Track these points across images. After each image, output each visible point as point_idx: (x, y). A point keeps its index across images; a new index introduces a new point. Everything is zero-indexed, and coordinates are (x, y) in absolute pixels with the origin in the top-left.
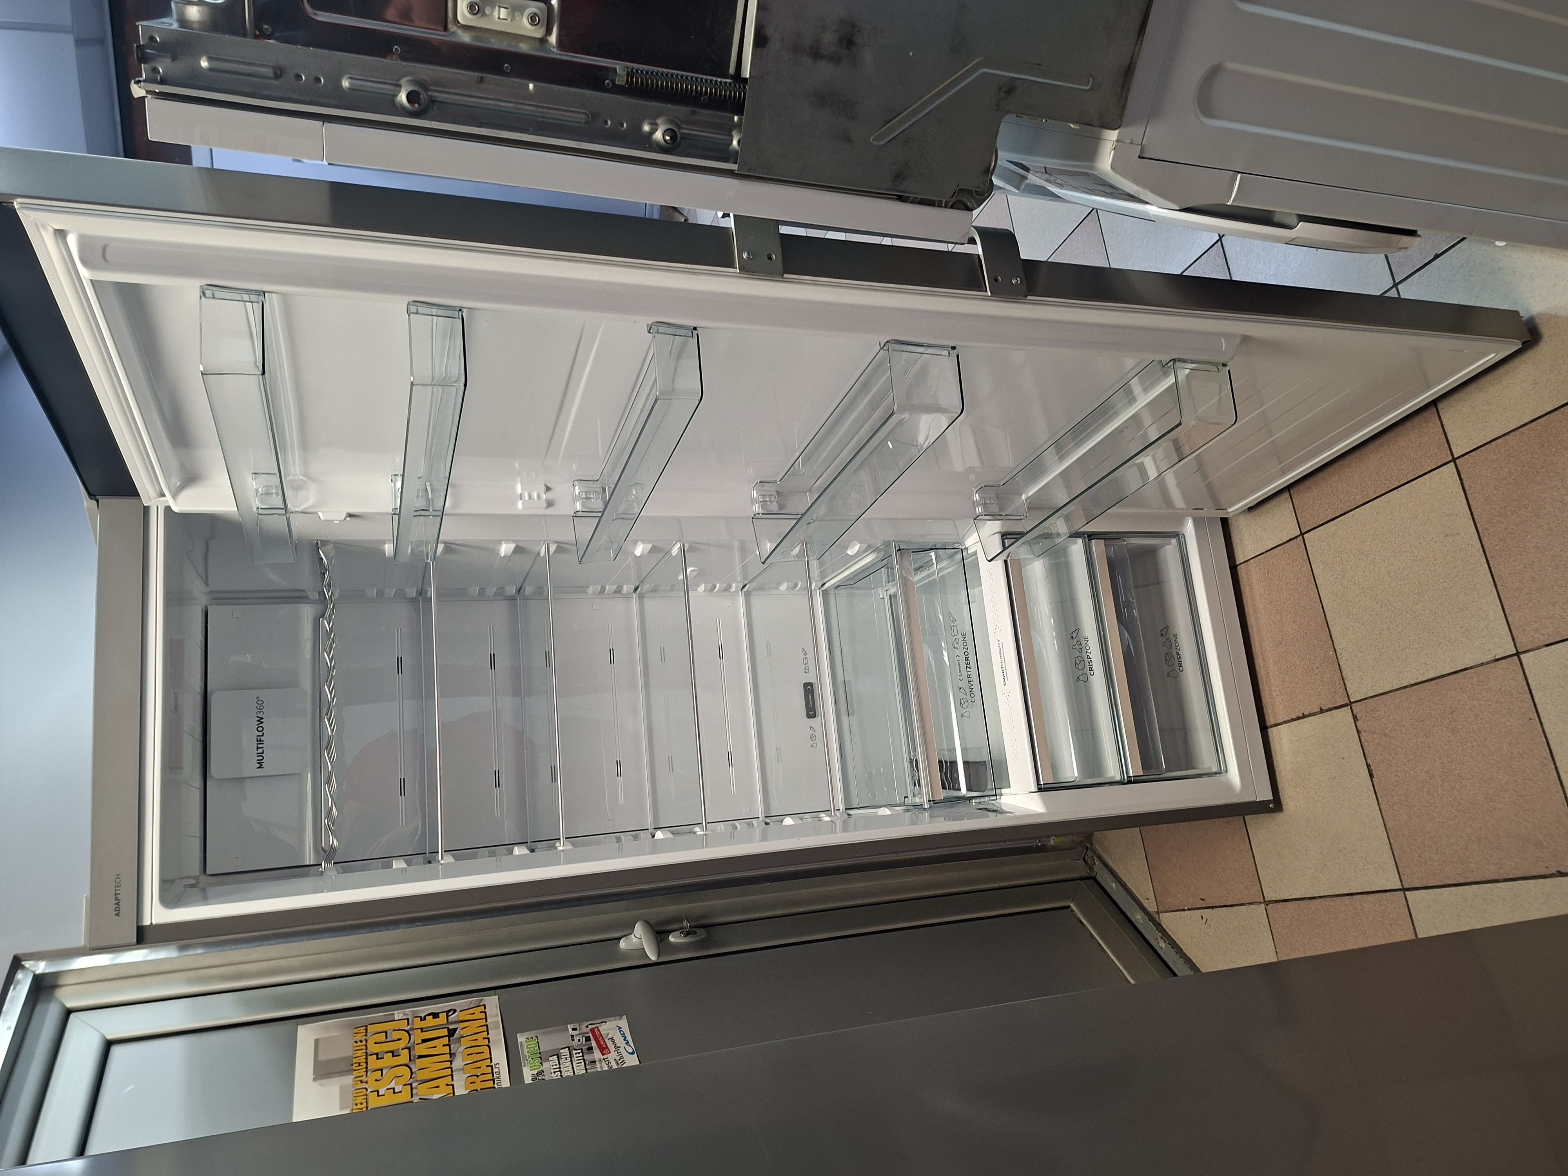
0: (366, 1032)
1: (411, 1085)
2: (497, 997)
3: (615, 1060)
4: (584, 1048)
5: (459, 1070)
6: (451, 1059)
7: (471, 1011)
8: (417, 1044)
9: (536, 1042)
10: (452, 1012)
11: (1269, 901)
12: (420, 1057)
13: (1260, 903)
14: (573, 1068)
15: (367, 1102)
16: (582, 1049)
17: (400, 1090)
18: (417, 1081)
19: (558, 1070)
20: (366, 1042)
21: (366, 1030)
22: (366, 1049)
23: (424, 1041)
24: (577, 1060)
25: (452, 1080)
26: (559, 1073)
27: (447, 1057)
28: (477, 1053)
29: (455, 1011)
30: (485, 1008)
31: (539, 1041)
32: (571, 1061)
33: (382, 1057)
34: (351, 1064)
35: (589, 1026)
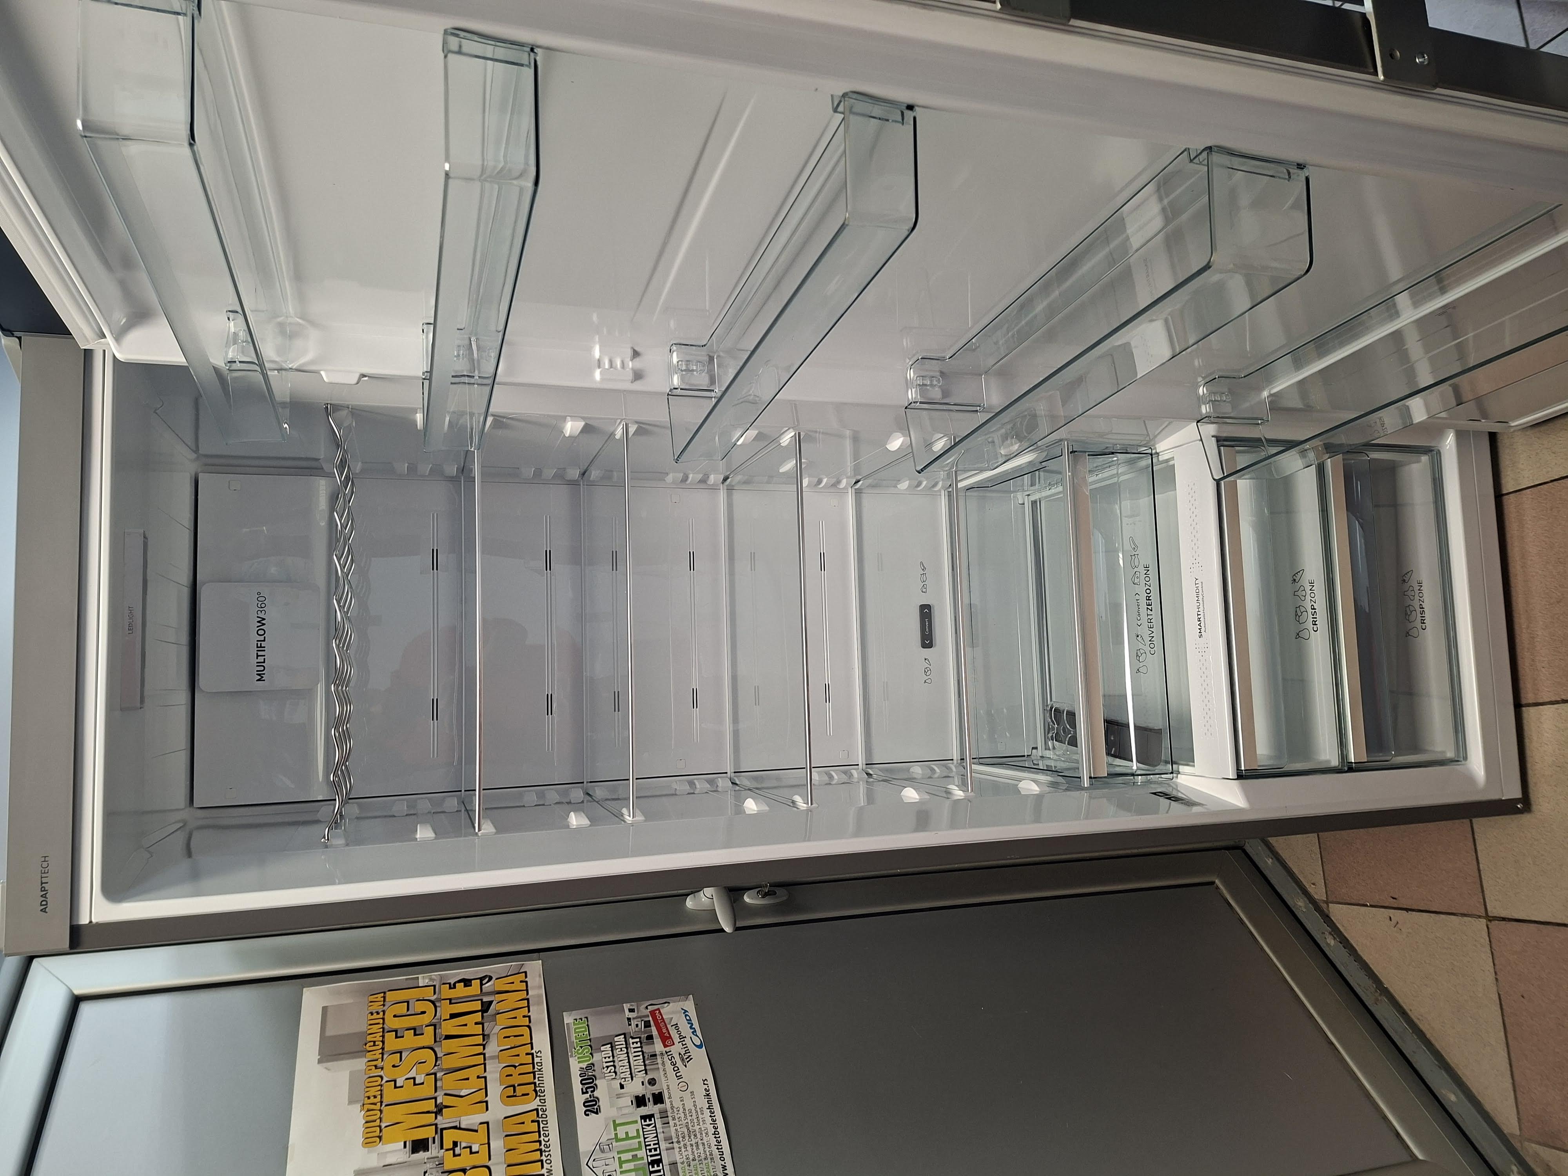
0: (384, 1001)
1: (435, 1074)
2: (540, 961)
3: (680, 1054)
4: (642, 1036)
5: (492, 1058)
6: (484, 1043)
7: (510, 979)
8: (444, 1020)
9: (585, 1025)
10: (487, 979)
11: (1493, 917)
12: (448, 1037)
13: (1480, 917)
14: (629, 1062)
15: (381, 1095)
16: (640, 1038)
17: (422, 1081)
18: (442, 1070)
19: (612, 1064)
20: (384, 1014)
21: (384, 997)
22: (383, 1024)
23: (453, 1016)
24: (635, 1052)
25: (485, 1071)
26: (613, 1068)
27: (479, 1039)
28: (515, 1036)
29: (490, 978)
30: (526, 977)
31: (589, 1023)
32: (627, 1053)
33: (402, 1035)
34: (364, 1043)
35: (649, 1007)
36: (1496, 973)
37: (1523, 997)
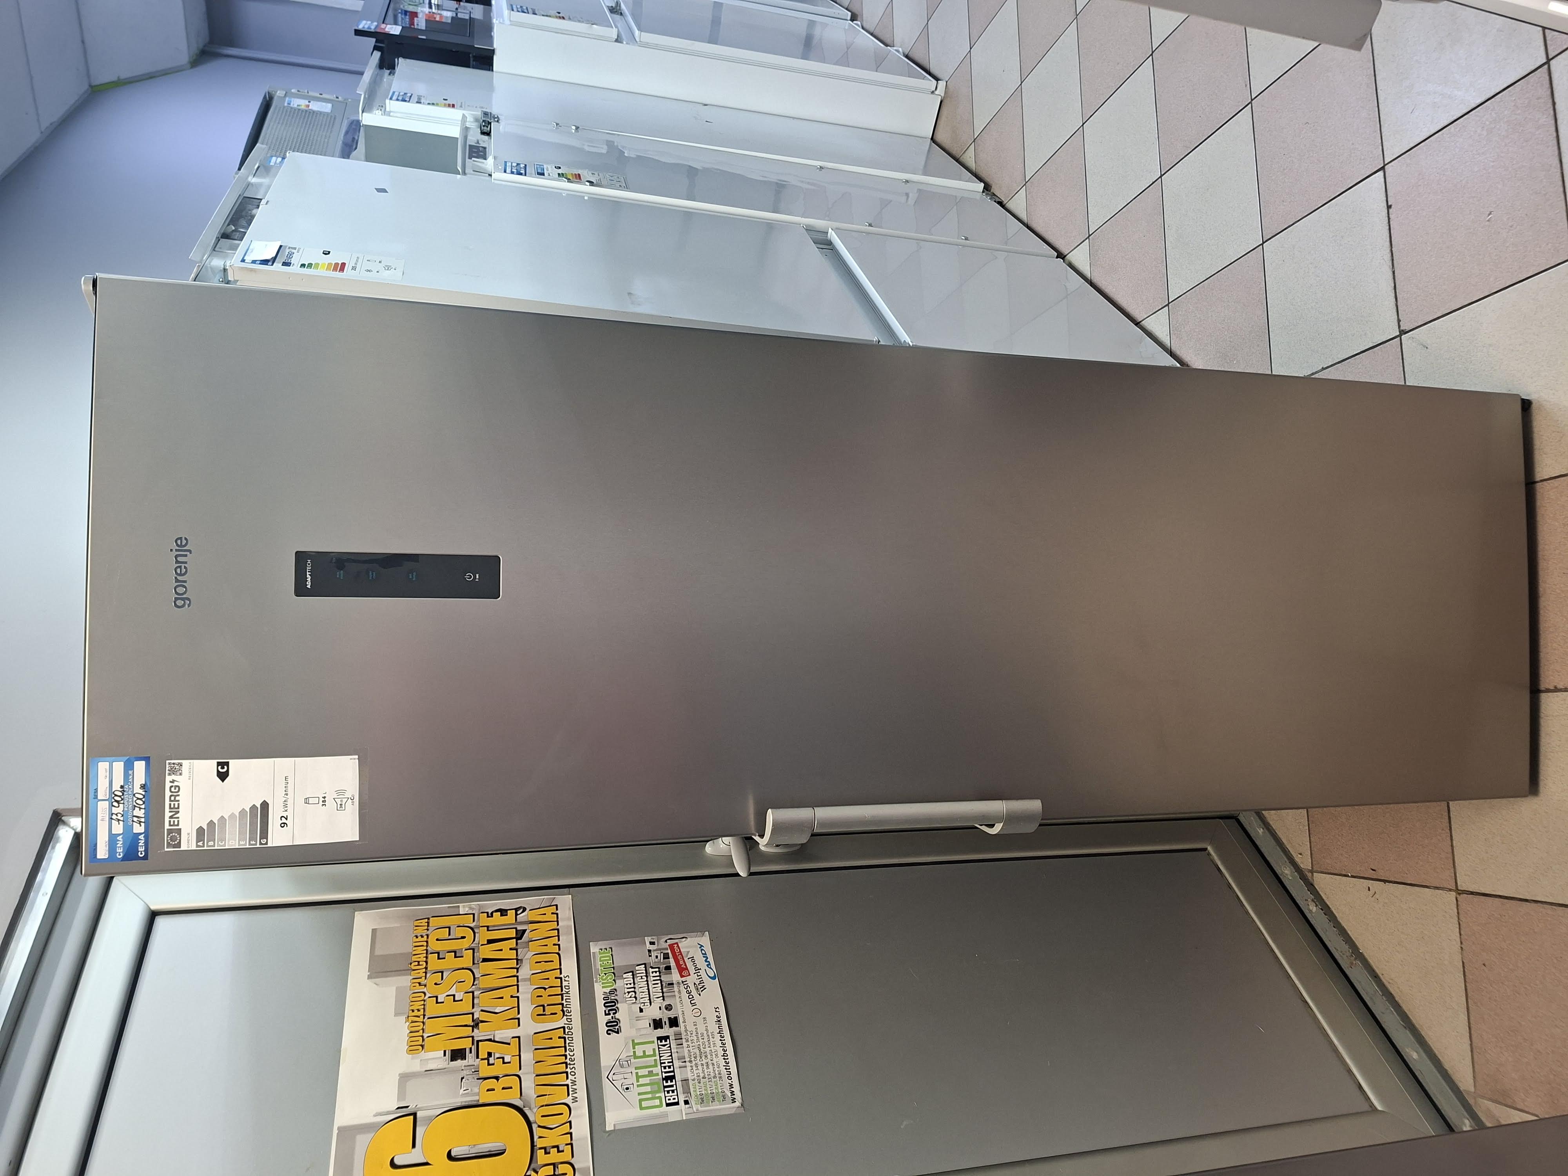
0: (428, 926)
1: (473, 992)
2: (571, 896)
3: (695, 984)
4: (661, 966)
5: (525, 980)
6: (518, 966)
7: (542, 911)
8: (482, 945)
9: (610, 955)
10: (521, 910)
11: (1462, 891)
12: (485, 960)
13: (1450, 890)
14: (648, 989)
15: (424, 1009)
17: (461, 998)
18: (479, 989)
19: (633, 990)
20: (428, 938)
21: (428, 923)
22: (427, 946)
23: (490, 942)
24: (654, 980)
25: (518, 991)
26: (633, 993)
27: (513, 963)
28: (546, 962)
29: (524, 910)
30: (557, 909)
31: (613, 953)
32: (647, 981)
33: (444, 957)
34: (409, 962)
35: (668, 941)
36: (1461, 943)
37: (1484, 965)
